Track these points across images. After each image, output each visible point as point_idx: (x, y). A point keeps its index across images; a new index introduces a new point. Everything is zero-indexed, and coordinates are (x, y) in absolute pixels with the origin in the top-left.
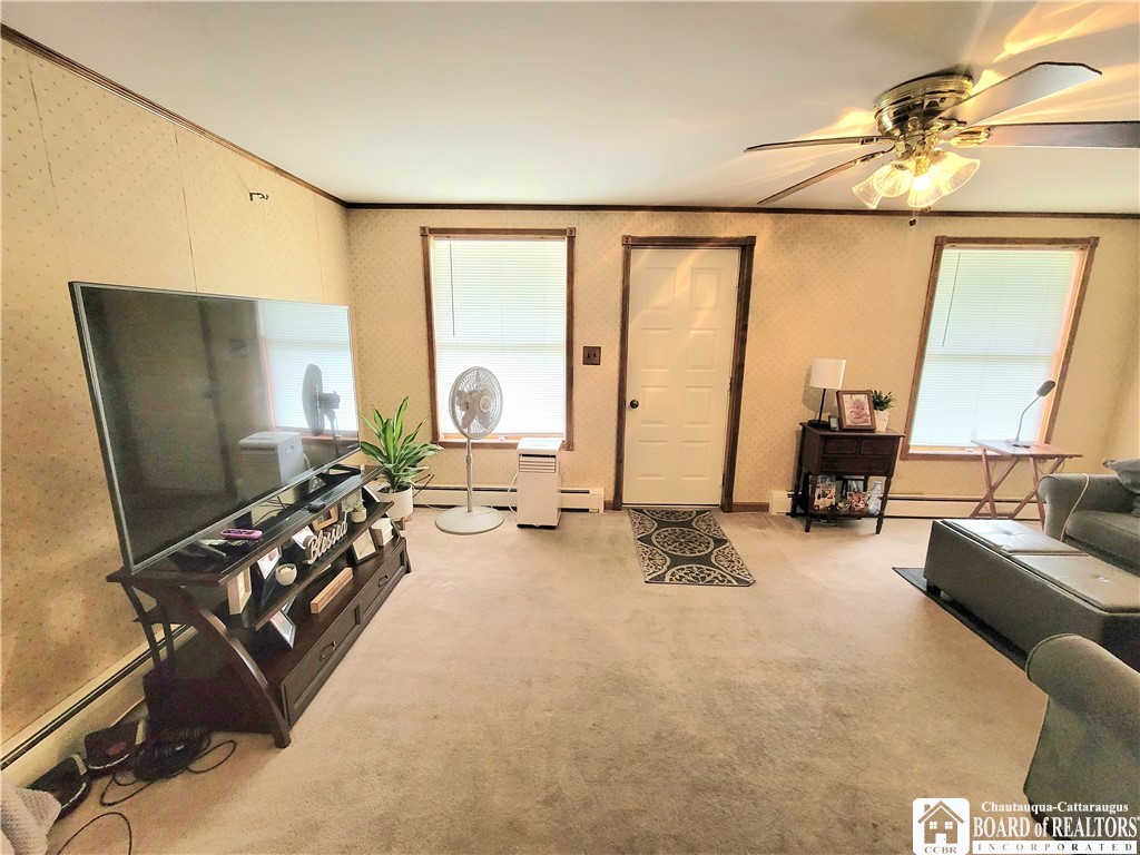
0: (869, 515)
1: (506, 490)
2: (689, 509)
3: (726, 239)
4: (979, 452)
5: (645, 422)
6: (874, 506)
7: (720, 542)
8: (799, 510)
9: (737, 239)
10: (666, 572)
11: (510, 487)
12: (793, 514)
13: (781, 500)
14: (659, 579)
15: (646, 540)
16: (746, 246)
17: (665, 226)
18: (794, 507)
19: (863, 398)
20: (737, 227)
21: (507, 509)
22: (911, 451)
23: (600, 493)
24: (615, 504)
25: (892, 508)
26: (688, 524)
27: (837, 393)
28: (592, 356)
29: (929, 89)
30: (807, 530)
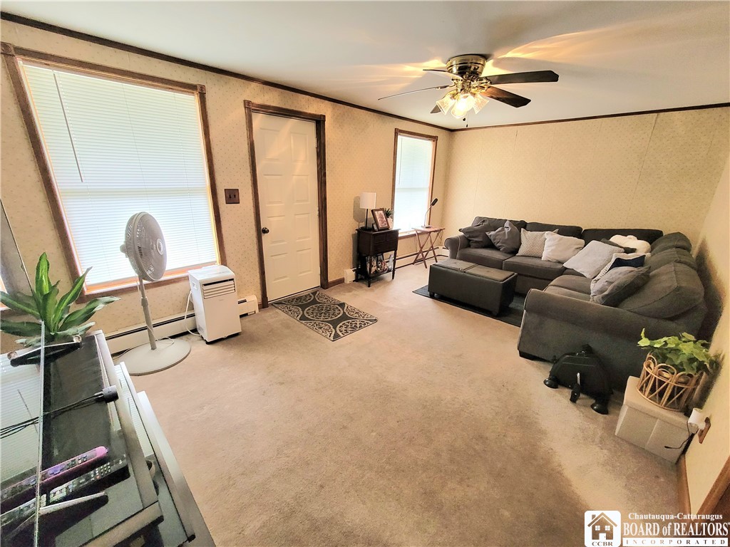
0: (389, 271)
1: (183, 318)
2: (306, 293)
3: (310, 114)
4: (415, 233)
5: (273, 242)
6: (390, 266)
7: (342, 305)
8: (359, 276)
9: (315, 115)
10: (336, 331)
11: (185, 314)
12: (357, 280)
13: (349, 274)
14: (336, 337)
15: (303, 318)
16: (319, 122)
17: (273, 98)
18: (357, 276)
19: (381, 212)
20: (315, 107)
21: (187, 333)
22: (399, 236)
23: (254, 299)
24: (264, 304)
25: (398, 263)
26: (314, 302)
27: (372, 211)
28: (232, 196)
29: (474, 61)
30: (369, 286)
